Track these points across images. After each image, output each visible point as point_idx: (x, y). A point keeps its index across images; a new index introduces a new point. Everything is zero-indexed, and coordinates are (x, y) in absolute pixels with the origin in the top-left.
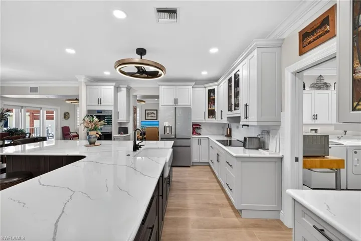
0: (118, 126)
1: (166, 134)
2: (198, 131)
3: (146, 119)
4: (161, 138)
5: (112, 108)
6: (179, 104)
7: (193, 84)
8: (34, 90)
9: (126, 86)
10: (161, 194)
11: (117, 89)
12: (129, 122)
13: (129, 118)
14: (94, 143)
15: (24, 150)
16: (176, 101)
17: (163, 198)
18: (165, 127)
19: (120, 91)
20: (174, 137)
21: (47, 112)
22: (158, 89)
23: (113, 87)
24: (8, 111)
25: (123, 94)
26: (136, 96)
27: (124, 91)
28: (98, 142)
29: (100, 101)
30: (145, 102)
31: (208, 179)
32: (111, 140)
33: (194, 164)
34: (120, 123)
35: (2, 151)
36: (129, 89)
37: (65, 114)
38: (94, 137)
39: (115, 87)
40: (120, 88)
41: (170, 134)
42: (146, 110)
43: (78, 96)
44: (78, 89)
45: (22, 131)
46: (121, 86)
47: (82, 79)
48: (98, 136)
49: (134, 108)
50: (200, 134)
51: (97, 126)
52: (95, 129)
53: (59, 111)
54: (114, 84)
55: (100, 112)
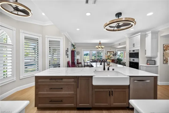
5: (139, 48)
11: (145, 36)
13: (157, 54)
17: (78, 88)
27: (150, 35)
34: (148, 57)
36: (155, 33)
46: (147, 33)
47: (127, 36)
49: (165, 46)
54: (140, 34)
55: (134, 51)
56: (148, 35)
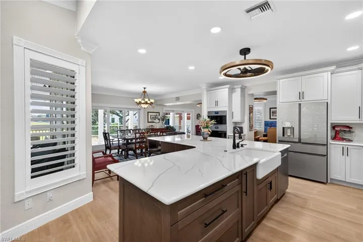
0: (233, 126)
1: (286, 136)
2: (347, 136)
3: (270, 119)
4: (279, 141)
5: (226, 109)
6: (306, 98)
7: (333, 68)
8: (178, 99)
9: (240, 86)
10: (244, 190)
11: (232, 91)
12: (244, 122)
13: (244, 118)
14: (206, 139)
15: (174, 140)
16: (301, 95)
17: (246, 195)
18: (283, 128)
19: (235, 91)
20: (297, 140)
21: (188, 114)
22: (275, 83)
23: (227, 89)
24: (167, 114)
25: (237, 95)
26: (252, 95)
27: (238, 91)
28: (209, 138)
29: (217, 103)
30: (266, 99)
31: (354, 208)
32: (226, 138)
33: (335, 182)
34: (235, 123)
35: (164, 139)
36: (243, 89)
37: (197, 115)
38: (206, 134)
39: (229, 88)
40: (235, 88)
41: (292, 136)
42: (270, 109)
43: (201, 100)
44: (201, 95)
45: (173, 127)
46: (235, 87)
47: (204, 87)
48: (209, 133)
49: (250, 108)
50: (350, 141)
51: (208, 124)
52: (207, 127)
53: (193, 112)
54: (228, 86)
55: (217, 113)
56: (236, 89)
